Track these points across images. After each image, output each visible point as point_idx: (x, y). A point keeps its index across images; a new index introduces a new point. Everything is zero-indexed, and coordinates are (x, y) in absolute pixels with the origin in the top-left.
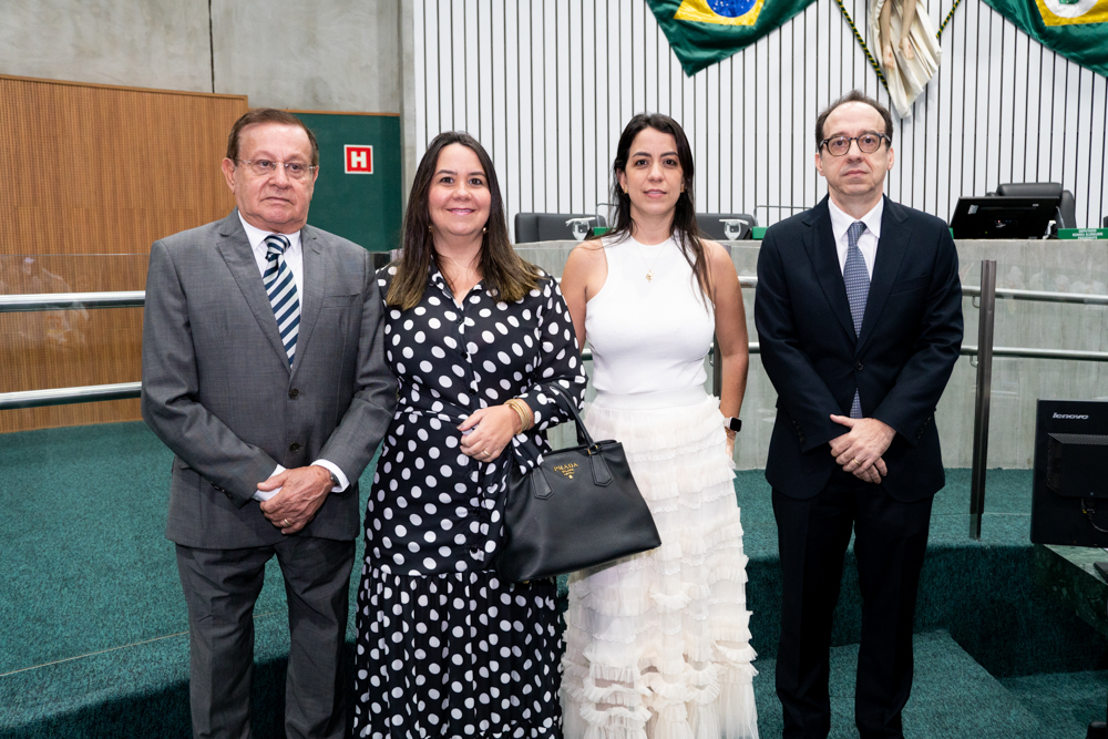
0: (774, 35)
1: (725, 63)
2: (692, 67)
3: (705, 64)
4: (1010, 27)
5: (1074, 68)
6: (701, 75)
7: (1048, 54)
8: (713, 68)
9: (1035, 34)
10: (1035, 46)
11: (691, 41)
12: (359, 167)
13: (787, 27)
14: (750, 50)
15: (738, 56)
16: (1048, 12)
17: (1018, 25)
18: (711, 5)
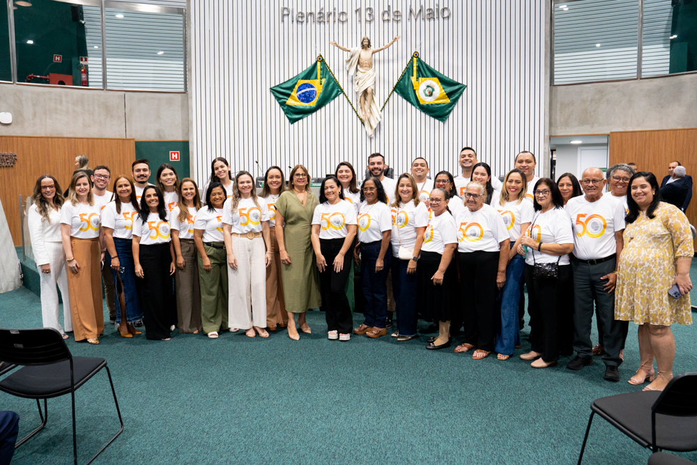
0: (323, 109)
1: (305, 119)
2: (292, 121)
3: (298, 119)
4: (409, 104)
5: (432, 119)
6: (296, 123)
7: (423, 114)
8: (300, 121)
9: (418, 107)
10: (418, 111)
11: (292, 112)
12: (175, 159)
13: (328, 106)
14: (314, 114)
15: (310, 116)
16: (421, 99)
17: (412, 104)
18: (299, 99)
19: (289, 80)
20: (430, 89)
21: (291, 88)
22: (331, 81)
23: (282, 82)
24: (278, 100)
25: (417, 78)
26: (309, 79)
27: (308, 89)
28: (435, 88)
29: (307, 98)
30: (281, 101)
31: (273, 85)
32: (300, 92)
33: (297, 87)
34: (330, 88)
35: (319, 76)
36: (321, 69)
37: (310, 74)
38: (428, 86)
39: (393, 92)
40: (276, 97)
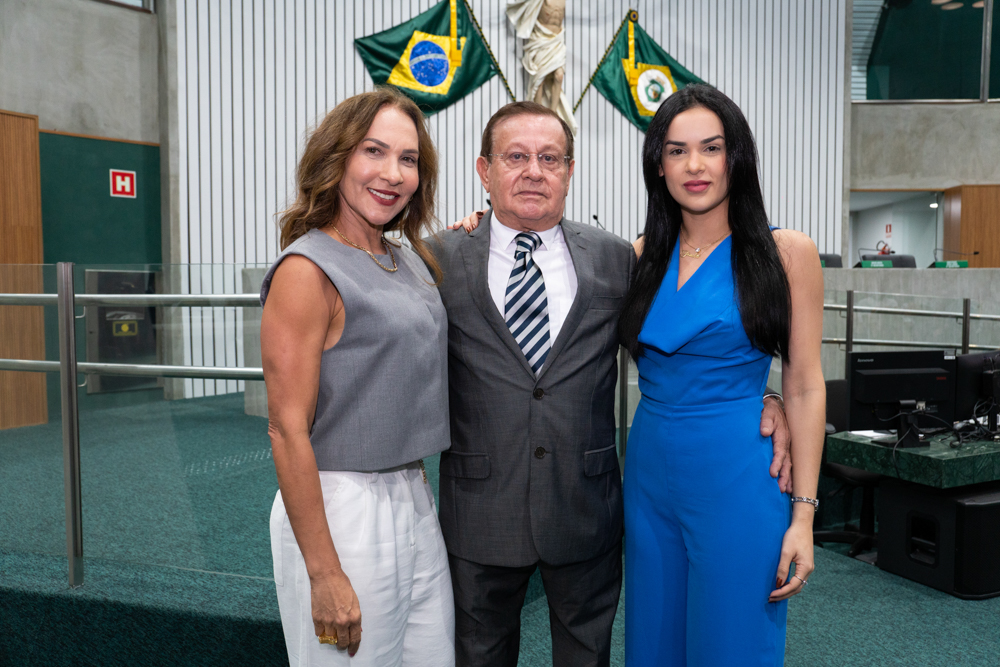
0: (460, 104)
4: (618, 114)
9: (633, 120)
10: (634, 129)
12: (123, 191)
13: (469, 98)
14: (442, 113)
15: (432, 119)
16: (641, 105)
17: (623, 113)
18: (415, 74)
19: (394, 29)
20: (656, 88)
21: (400, 47)
22: (477, 44)
23: (378, 30)
24: (370, 71)
25: (636, 63)
26: (434, 33)
27: (431, 56)
28: (664, 86)
29: (430, 73)
30: (378, 73)
31: (359, 35)
32: (416, 60)
33: (411, 46)
34: (474, 60)
35: (454, 30)
36: (459, 16)
37: (435, 22)
38: (653, 82)
39: (588, 87)
40: (367, 63)
